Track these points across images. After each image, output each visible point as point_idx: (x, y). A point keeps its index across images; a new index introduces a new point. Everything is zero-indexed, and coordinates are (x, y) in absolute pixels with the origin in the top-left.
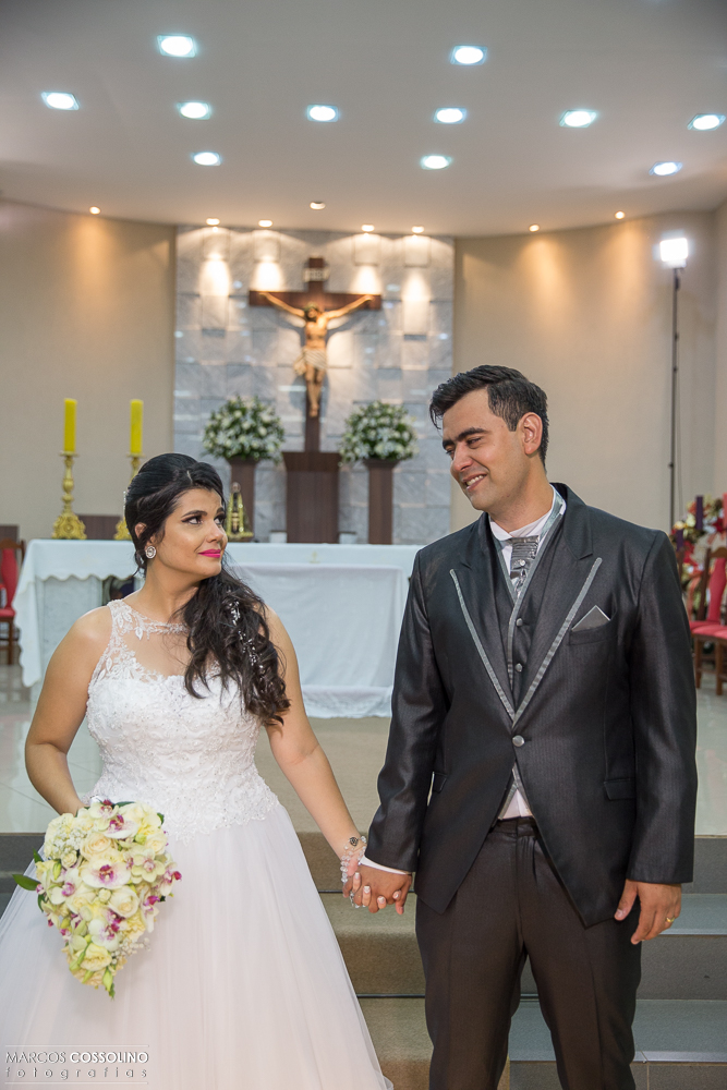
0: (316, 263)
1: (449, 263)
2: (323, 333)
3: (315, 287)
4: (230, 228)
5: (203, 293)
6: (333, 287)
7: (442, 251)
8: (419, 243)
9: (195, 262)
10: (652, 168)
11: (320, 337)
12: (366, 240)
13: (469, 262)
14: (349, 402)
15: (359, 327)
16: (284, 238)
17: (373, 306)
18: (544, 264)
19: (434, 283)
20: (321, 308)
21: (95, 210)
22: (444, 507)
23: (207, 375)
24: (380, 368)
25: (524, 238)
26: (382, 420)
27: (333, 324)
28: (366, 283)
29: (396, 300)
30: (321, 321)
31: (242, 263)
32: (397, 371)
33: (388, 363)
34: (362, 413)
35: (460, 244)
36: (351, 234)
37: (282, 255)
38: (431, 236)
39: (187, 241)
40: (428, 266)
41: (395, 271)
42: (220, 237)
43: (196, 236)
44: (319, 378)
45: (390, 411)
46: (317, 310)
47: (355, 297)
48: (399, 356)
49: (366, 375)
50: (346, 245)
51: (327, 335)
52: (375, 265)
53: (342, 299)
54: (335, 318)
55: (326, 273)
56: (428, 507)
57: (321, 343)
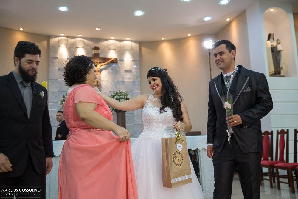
0: (96, 48)
1: (138, 49)
2: (99, 70)
3: (96, 56)
4: (68, 37)
5: (59, 57)
6: (102, 56)
7: (135, 46)
8: (128, 43)
9: (56, 47)
10: (204, 18)
11: (98, 71)
12: (112, 42)
13: (143, 49)
14: (108, 92)
15: (110, 68)
16: (85, 40)
17: (115, 61)
18: (166, 50)
19: (133, 55)
20: (98, 62)
21: (21, 29)
22: (140, 124)
23: (61, 83)
24: (118, 81)
25: (160, 42)
26: (121, 97)
27: (102, 67)
28: (112, 55)
29: (122, 60)
30: (99, 66)
31: (71, 48)
32: (123, 82)
33: (120, 80)
34: (114, 95)
35: (141, 44)
36: (107, 40)
37: (85, 46)
38: (132, 41)
39: (53, 41)
40: (131, 50)
41: (121, 52)
42: (64, 39)
43: (57, 39)
44: (98, 84)
45: (123, 94)
46: (97, 62)
47: (109, 59)
48: (123, 77)
49: (113, 83)
50: (106, 43)
51: (100, 71)
52: (115, 49)
53: (105, 59)
54: (103, 65)
55: (99, 51)
56: (134, 125)
57: (99, 73)
